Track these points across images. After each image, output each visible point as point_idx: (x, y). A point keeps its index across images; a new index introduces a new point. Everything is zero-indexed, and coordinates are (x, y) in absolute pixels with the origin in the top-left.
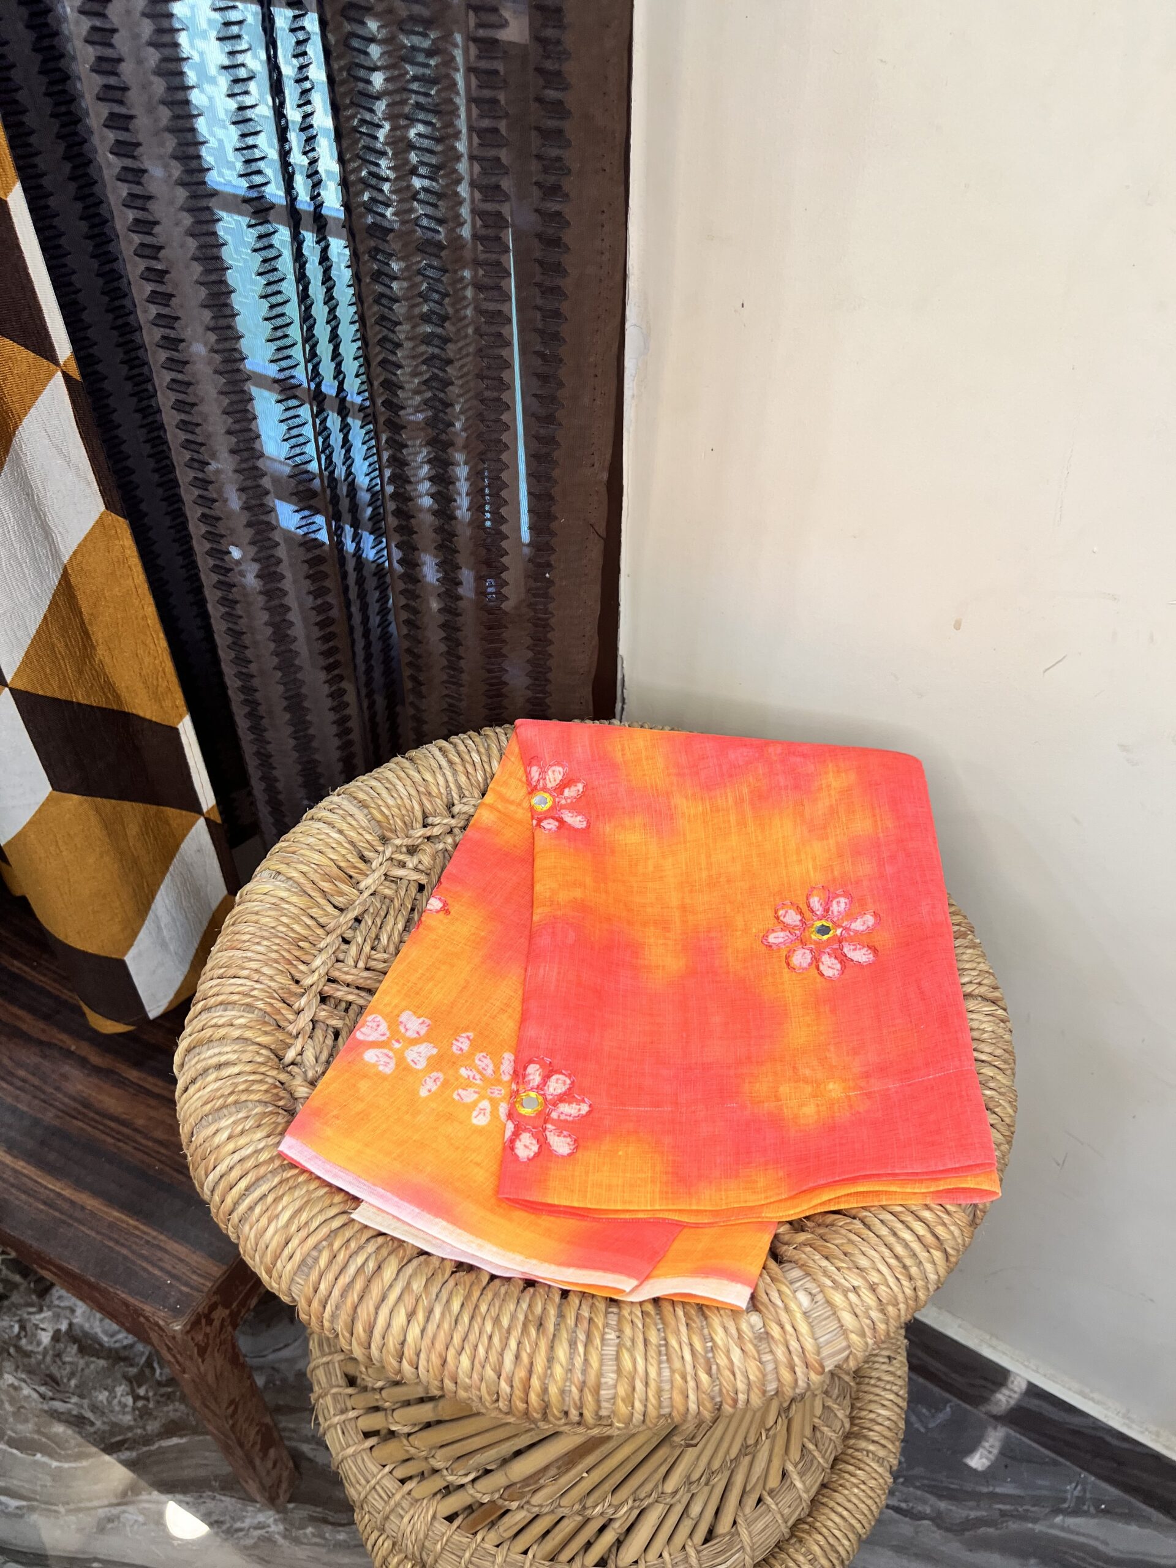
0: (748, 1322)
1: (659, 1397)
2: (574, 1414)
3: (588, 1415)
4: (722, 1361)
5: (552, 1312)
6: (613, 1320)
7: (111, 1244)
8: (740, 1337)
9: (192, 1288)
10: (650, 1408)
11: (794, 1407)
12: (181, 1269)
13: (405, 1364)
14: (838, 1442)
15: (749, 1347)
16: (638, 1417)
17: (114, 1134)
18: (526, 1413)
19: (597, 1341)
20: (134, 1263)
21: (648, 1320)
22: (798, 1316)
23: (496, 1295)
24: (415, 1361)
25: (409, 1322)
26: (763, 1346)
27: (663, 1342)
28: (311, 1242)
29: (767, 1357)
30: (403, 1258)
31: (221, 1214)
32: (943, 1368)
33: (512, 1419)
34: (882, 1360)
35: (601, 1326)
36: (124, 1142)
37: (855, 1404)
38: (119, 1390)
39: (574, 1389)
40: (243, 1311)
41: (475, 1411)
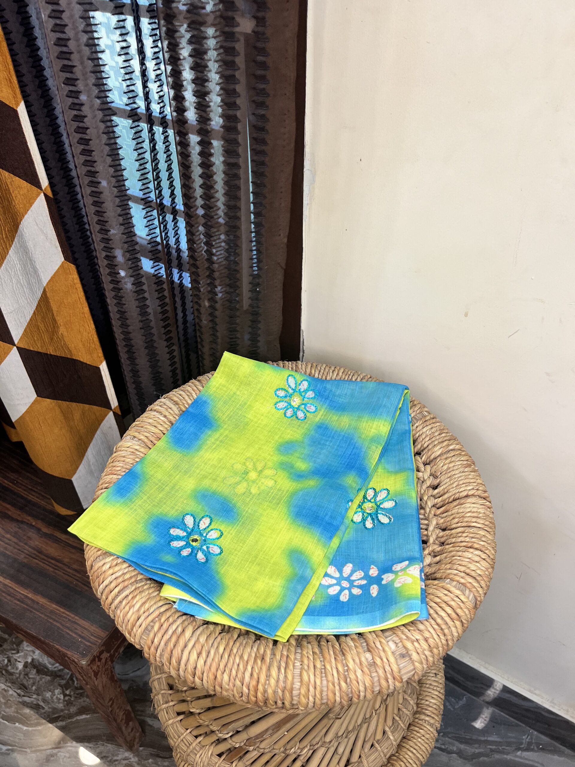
0: (365, 657)
1: (321, 694)
2: (279, 703)
3: (287, 704)
4: (352, 676)
5: (269, 652)
6: (298, 656)
7: (51, 621)
8: (361, 664)
9: (91, 643)
10: (317, 700)
11: (389, 699)
12: (86, 634)
13: (197, 679)
14: (411, 716)
15: (366, 669)
16: (311, 704)
17: (54, 566)
18: (256, 702)
19: (291, 667)
20: (62, 630)
21: (316, 656)
22: (390, 654)
23: (241, 644)
24: (201, 677)
25: (198, 657)
26: (373, 669)
27: (323, 667)
28: (150, 618)
29: (374, 674)
30: (195, 626)
31: (106, 605)
32: (462, 679)
33: (250, 706)
34: (432, 675)
35: (293, 659)
36: (58, 570)
37: (419, 696)
38: (57, 691)
39: (279, 691)
40: (117, 654)
41: (231, 702)
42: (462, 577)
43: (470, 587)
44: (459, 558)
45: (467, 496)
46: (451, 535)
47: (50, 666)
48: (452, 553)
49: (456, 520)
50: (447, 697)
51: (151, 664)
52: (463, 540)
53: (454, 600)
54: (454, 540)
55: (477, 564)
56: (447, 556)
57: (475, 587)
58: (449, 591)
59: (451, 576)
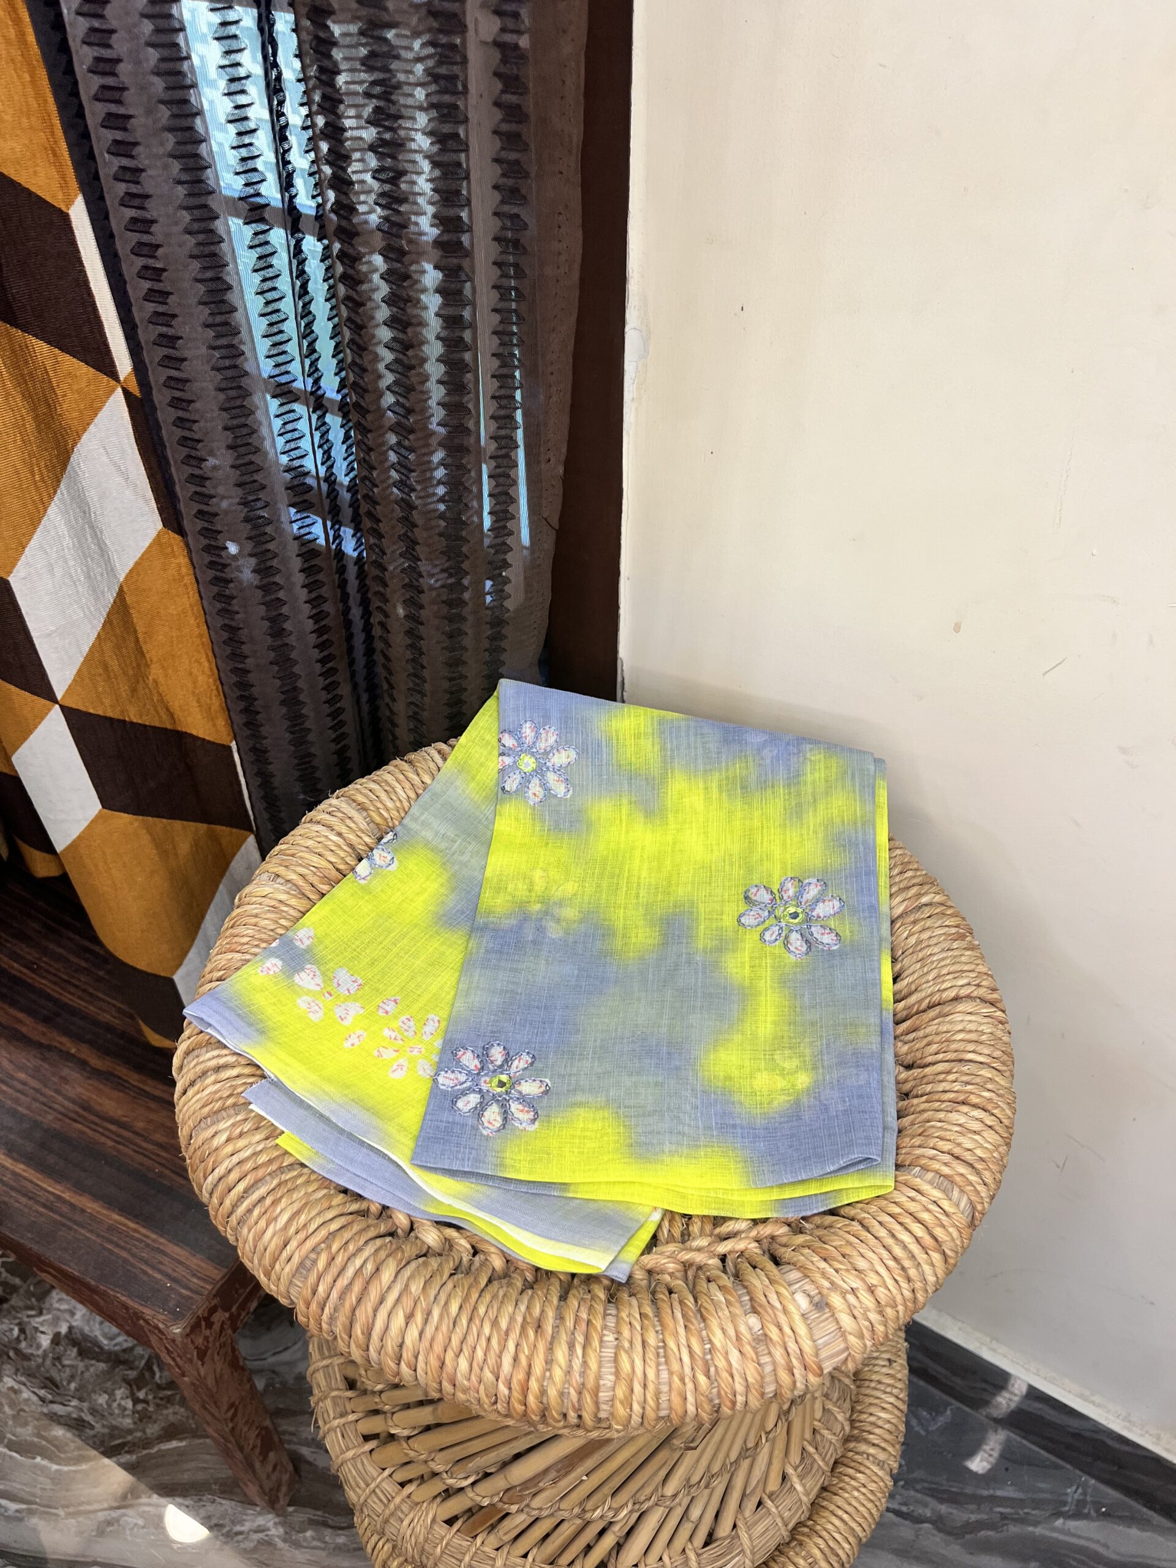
0: (747, 1324)
1: (658, 1399)
2: (573, 1416)
3: (587, 1418)
4: (720, 1362)
5: (550, 1314)
6: (611, 1322)
7: (111, 1247)
8: (738, 1337)
9: (192, 1290)
10: (649, 1410)
11: (794, 1409)
12: (181, 1272)
13: (404, 1367)
14: (838, 1445)
15: (748, 1349)
16: (636, 1419)
17: (114, 1137)
18: (525, 1415)
19: (596, 1343)
20: (132, 1266)
21: (646, 1322)
22: (797, 1318)
23: (494, 1297)
24: (413, 1364)
25: (407, 1324)
26: (762, 1348)
27: (661, 1344)
28: (310, 1244)
29: (765, 1359)
30: (401, 1260)
31: (220, 1217)
32: (944, 1371)
33: (511, 1422)
34: (882, 1363)
35: (599, 1328)
36: (123, 1145)
37: (855, 1407)
38: (119, 1393)
39: (572, 1391)
40: (243, 1314)
41: (474, 1413)
42: (946, 1164)
43: (961, 1184)
44: (939, 1124)
45: (956, 999)
46: (924, 1077)
47: (105, 1342)
48: (926, 1115)
49: (934, 1048)
50: (913, 1408)
51: (312, 1336)
52: (947, 1088)
53: (928, 1210)
54: (929, 1088)
55: (977, 1137)
56: (915, 1119)
57: (971, 1184)
58: (918, 1191)
59: (923, 1161)
